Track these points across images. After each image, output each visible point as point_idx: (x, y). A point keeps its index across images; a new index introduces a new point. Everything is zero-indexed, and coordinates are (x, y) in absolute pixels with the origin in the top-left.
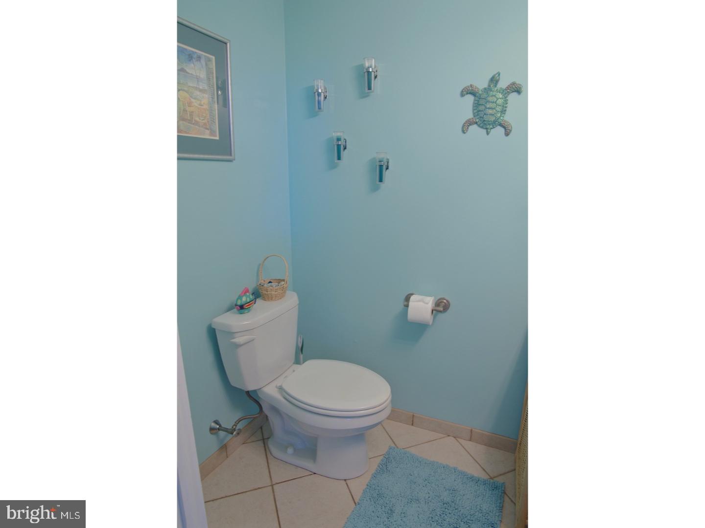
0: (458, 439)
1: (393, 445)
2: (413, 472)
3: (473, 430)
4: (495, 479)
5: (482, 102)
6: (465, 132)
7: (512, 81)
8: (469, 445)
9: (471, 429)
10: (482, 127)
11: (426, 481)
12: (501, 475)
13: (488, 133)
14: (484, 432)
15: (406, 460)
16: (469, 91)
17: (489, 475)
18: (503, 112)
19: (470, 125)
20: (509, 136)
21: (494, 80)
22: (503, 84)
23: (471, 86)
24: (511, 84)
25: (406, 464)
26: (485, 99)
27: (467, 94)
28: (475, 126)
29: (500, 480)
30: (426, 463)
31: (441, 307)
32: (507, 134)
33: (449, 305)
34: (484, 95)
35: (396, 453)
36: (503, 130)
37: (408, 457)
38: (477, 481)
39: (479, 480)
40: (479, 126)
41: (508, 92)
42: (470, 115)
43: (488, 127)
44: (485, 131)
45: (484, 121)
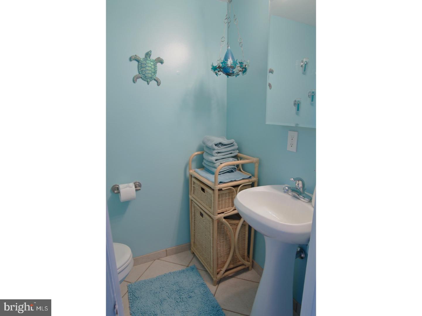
0: (160, 259)
1: (129, 284)
2: (151, 288)
3: (167, 249)
4: (190, 266)
5: (143, 66)
6: (135, 82)
7: (158, 57)
8: (168, 258)
9: (165, 250)
10: (145, 80)
11: (162, 288)
12: (190, 262)
13: (148, 84)
14: (172, 248)
15: (143, 285)
16: (135, 59)
17: (185, 266)
18: (155, 72)
19: (138, 78)
20: (160, 86)
21: (148, 55)
22: (153, 57)
23: (136, 55)
24: (158, 58)
25: (145, 287)
26: (145, 64)
27: (134, 60)
28: (140, 79)
29: (191, 265)
30: (154, 280)
31: (138, 186)
32: (159, 84)
33: (141, 184)
34: (144, 62)
35: (135, 286)
36: (156, 83)
37: (143, 283)
38: (183, 271)
39: (184, 271)
40: (143, 79)
41: (157, 62)
42: (136, 73)
43: (148, 80)
44: (146, 82)
45: (146, 77)
